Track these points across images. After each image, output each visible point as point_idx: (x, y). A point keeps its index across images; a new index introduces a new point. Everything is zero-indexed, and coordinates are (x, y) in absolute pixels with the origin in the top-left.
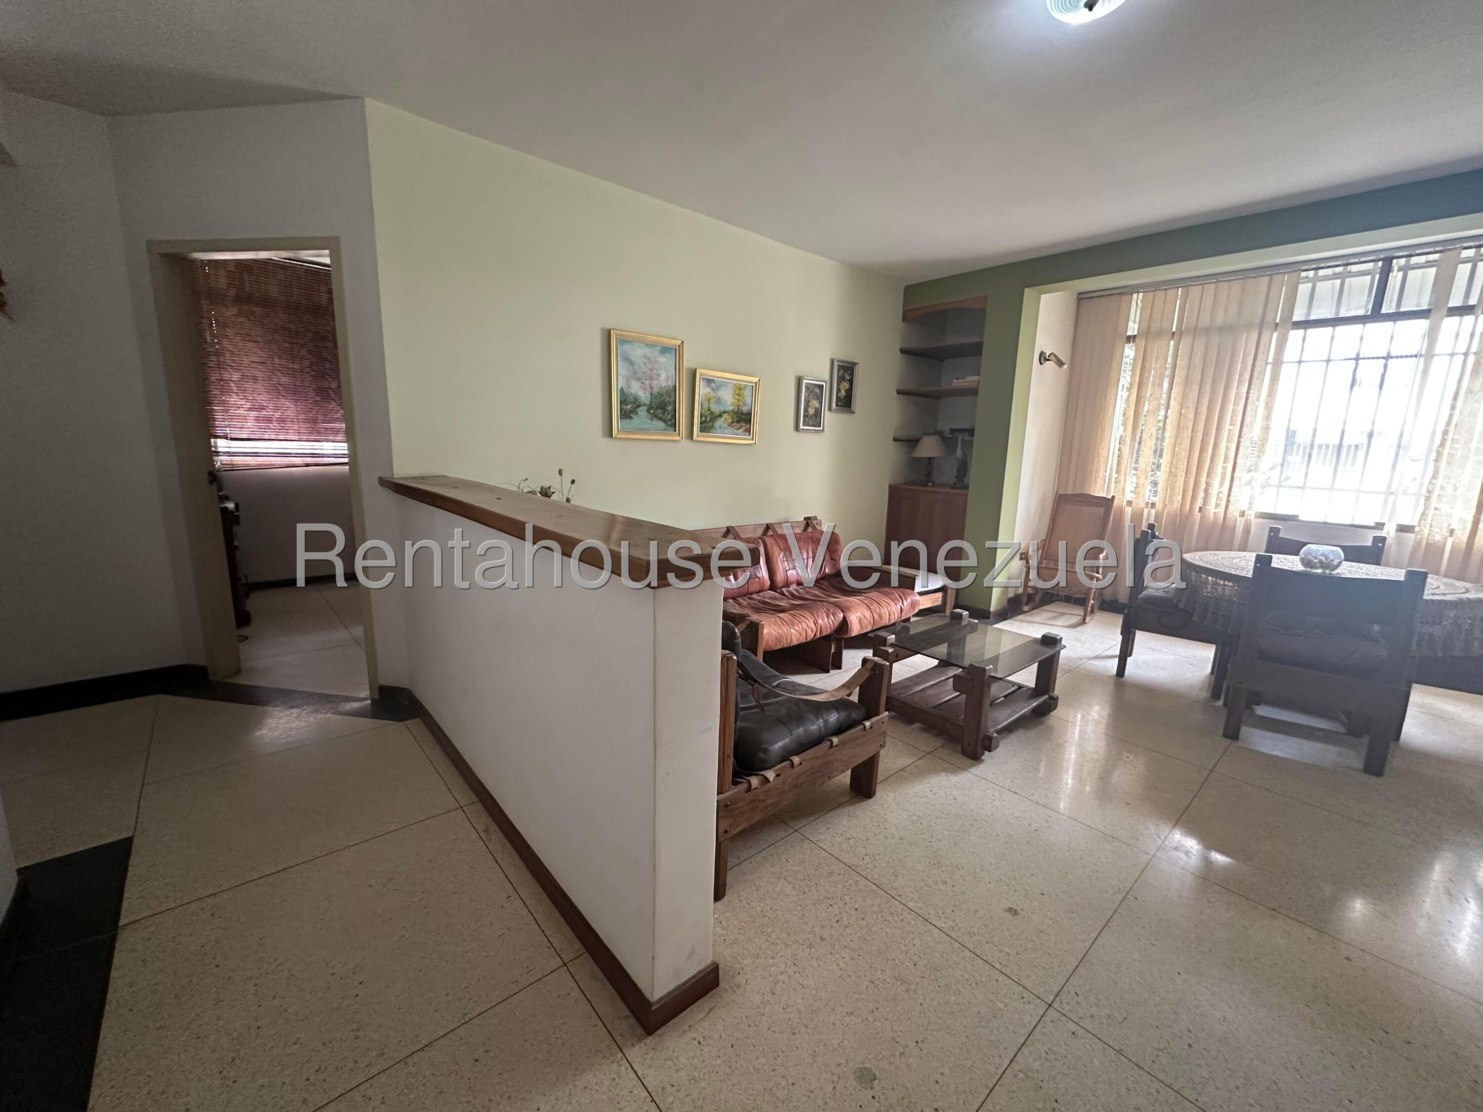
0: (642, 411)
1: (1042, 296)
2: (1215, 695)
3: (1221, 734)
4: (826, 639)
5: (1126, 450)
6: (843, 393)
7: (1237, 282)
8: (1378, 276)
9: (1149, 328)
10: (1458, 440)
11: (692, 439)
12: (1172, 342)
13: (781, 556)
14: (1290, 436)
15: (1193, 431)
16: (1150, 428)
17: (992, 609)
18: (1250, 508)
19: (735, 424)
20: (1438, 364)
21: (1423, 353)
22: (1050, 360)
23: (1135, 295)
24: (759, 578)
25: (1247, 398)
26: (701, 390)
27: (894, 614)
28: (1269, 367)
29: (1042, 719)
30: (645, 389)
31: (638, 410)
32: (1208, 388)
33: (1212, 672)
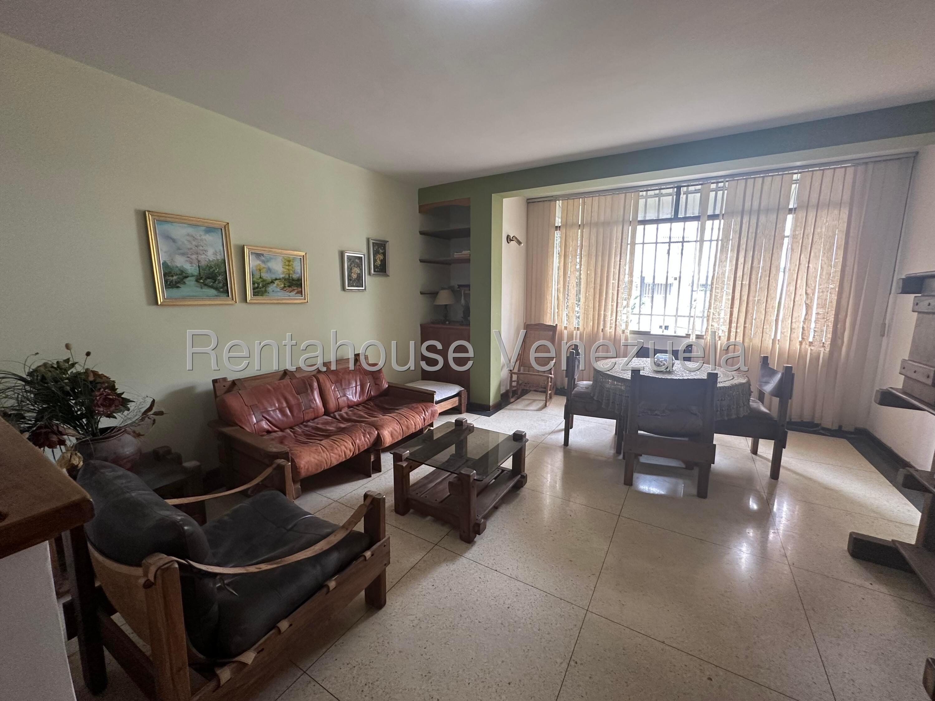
0: (190, 281)
1: (504, 199)
2: (618, 452)
3: (623, 482)
4: (368, 452)
5: (561, 296)
6: (379, 262)
7: (609, 196)
8: (675, 197)
9: (566, 223)
10: (718, 288)
11: (247, 302)
12: (579, 231)
13: (333, 388)
14: (642, 279)
15: (594, 284)
16: (573, 281)
17: (491, 404)
18: (627, 328)
19: (287, 288)
20: (706, 245)
21: (698, 239)
22: (513, 240)
23: (557, 202)
24: (313, 408)
25: (620, 264)
26: (251, 263)
27: (419, 424)
28: (629, 246)
29: (518, 492)
30: (191, 263)
31: (186, 280)
32: (600, 258)
33: (616, 434)
